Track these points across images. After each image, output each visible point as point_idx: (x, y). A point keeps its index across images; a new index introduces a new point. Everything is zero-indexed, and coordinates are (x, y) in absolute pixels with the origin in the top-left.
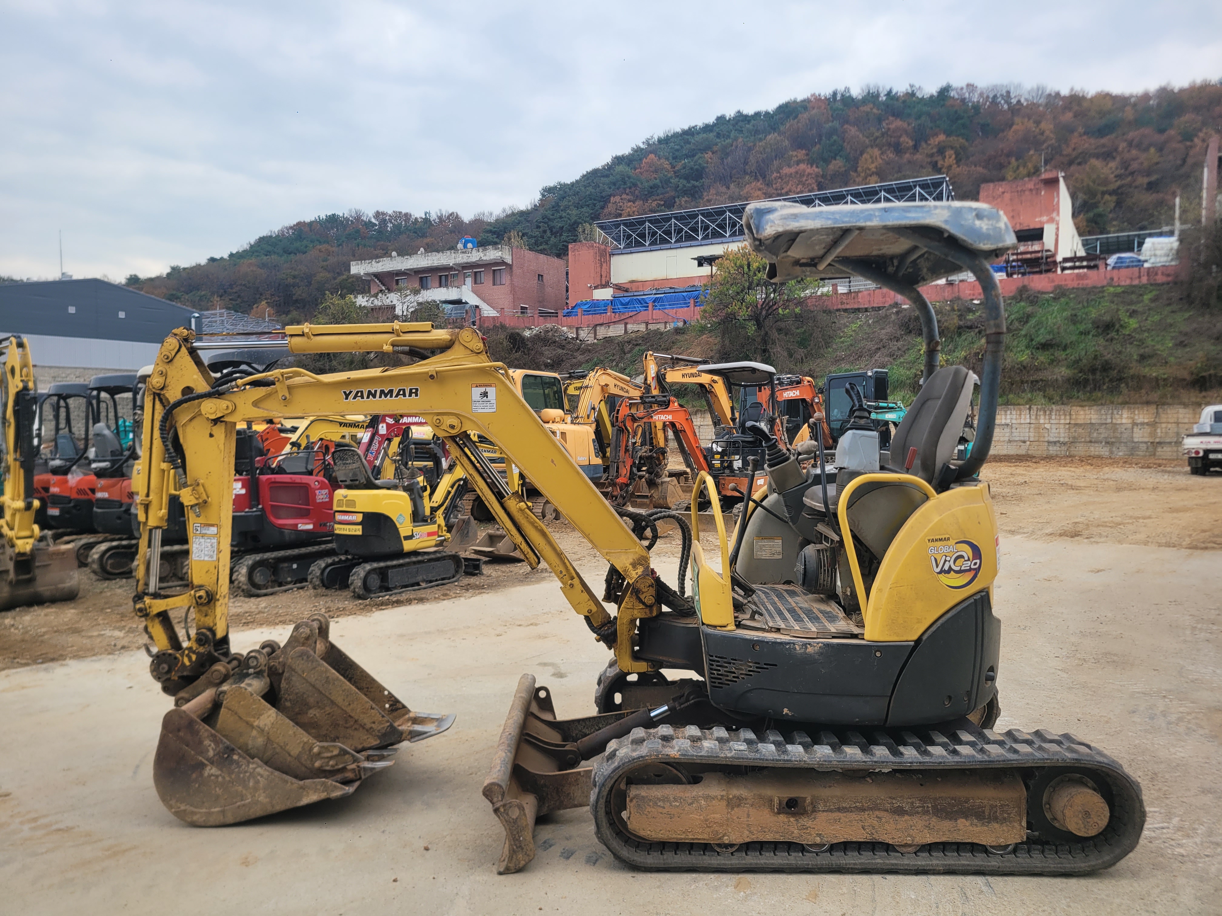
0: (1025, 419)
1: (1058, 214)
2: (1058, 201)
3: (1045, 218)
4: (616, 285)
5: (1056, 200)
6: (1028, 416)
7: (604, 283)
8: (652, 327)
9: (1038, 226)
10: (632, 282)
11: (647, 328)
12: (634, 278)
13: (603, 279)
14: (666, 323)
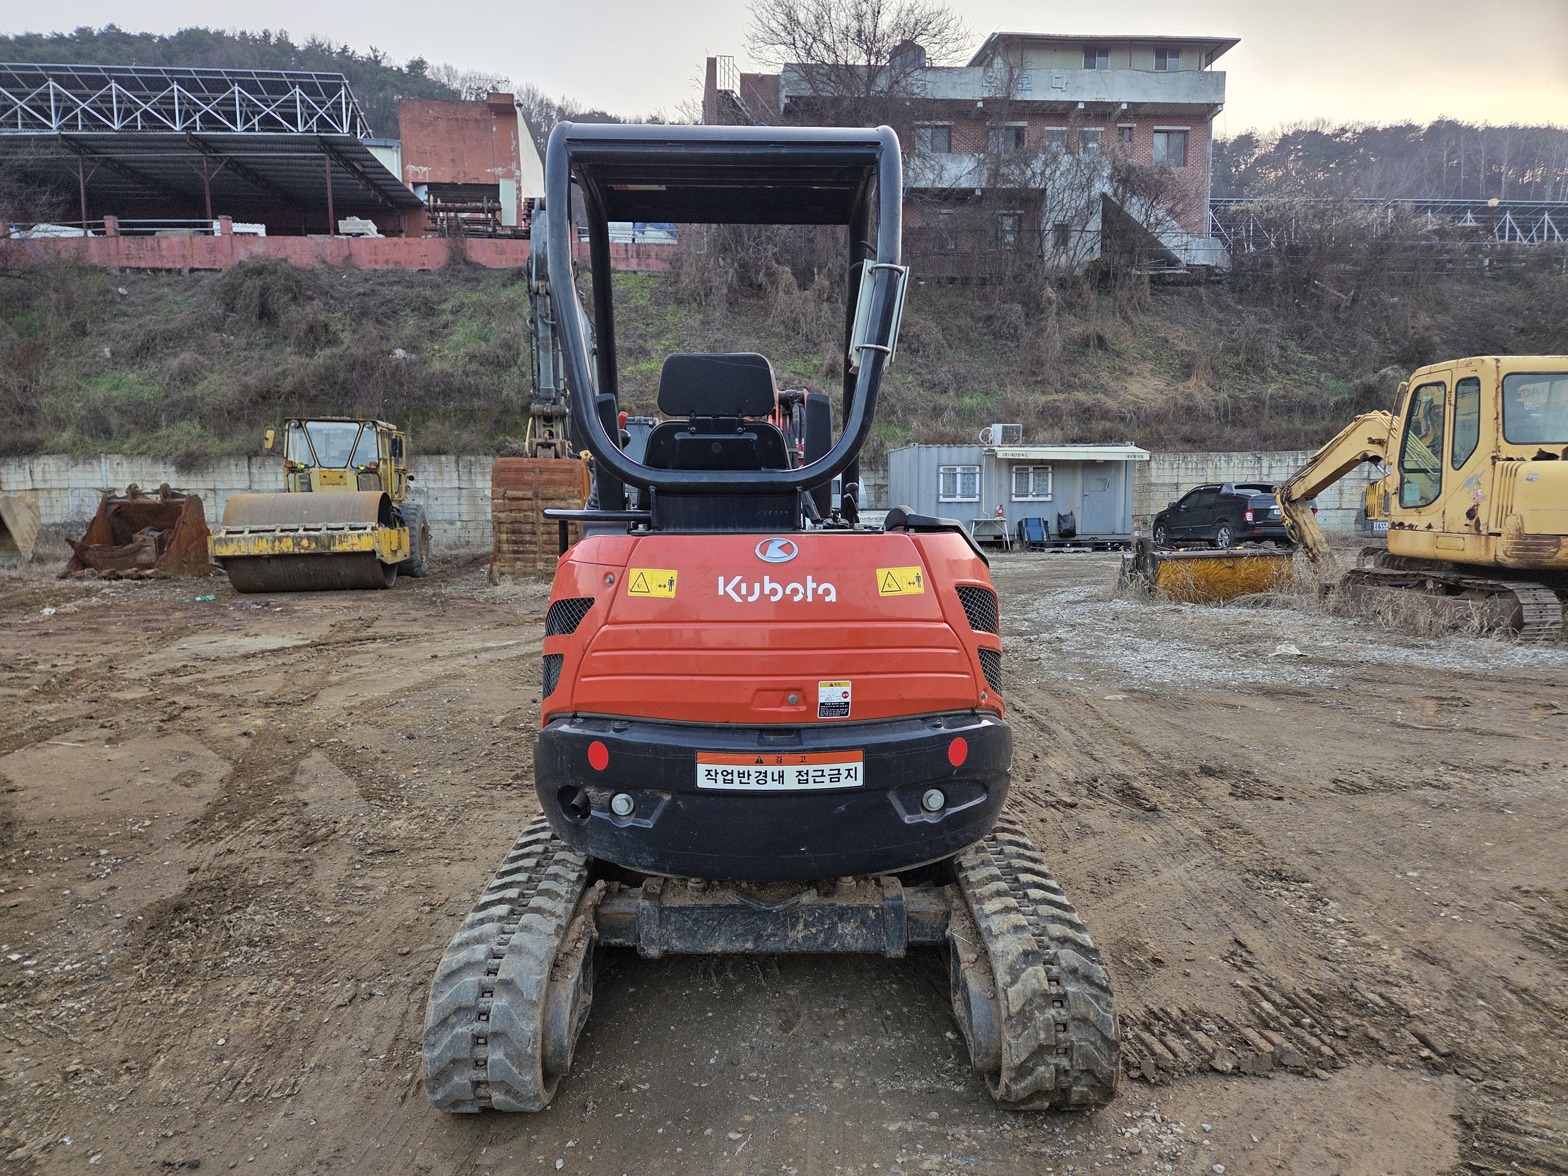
0: (450, 480)
1: (519, 168)
2: (517, 145)
3: (499, 170)
5: (514, 143)
6: (455, 475)
9: (491, 182)
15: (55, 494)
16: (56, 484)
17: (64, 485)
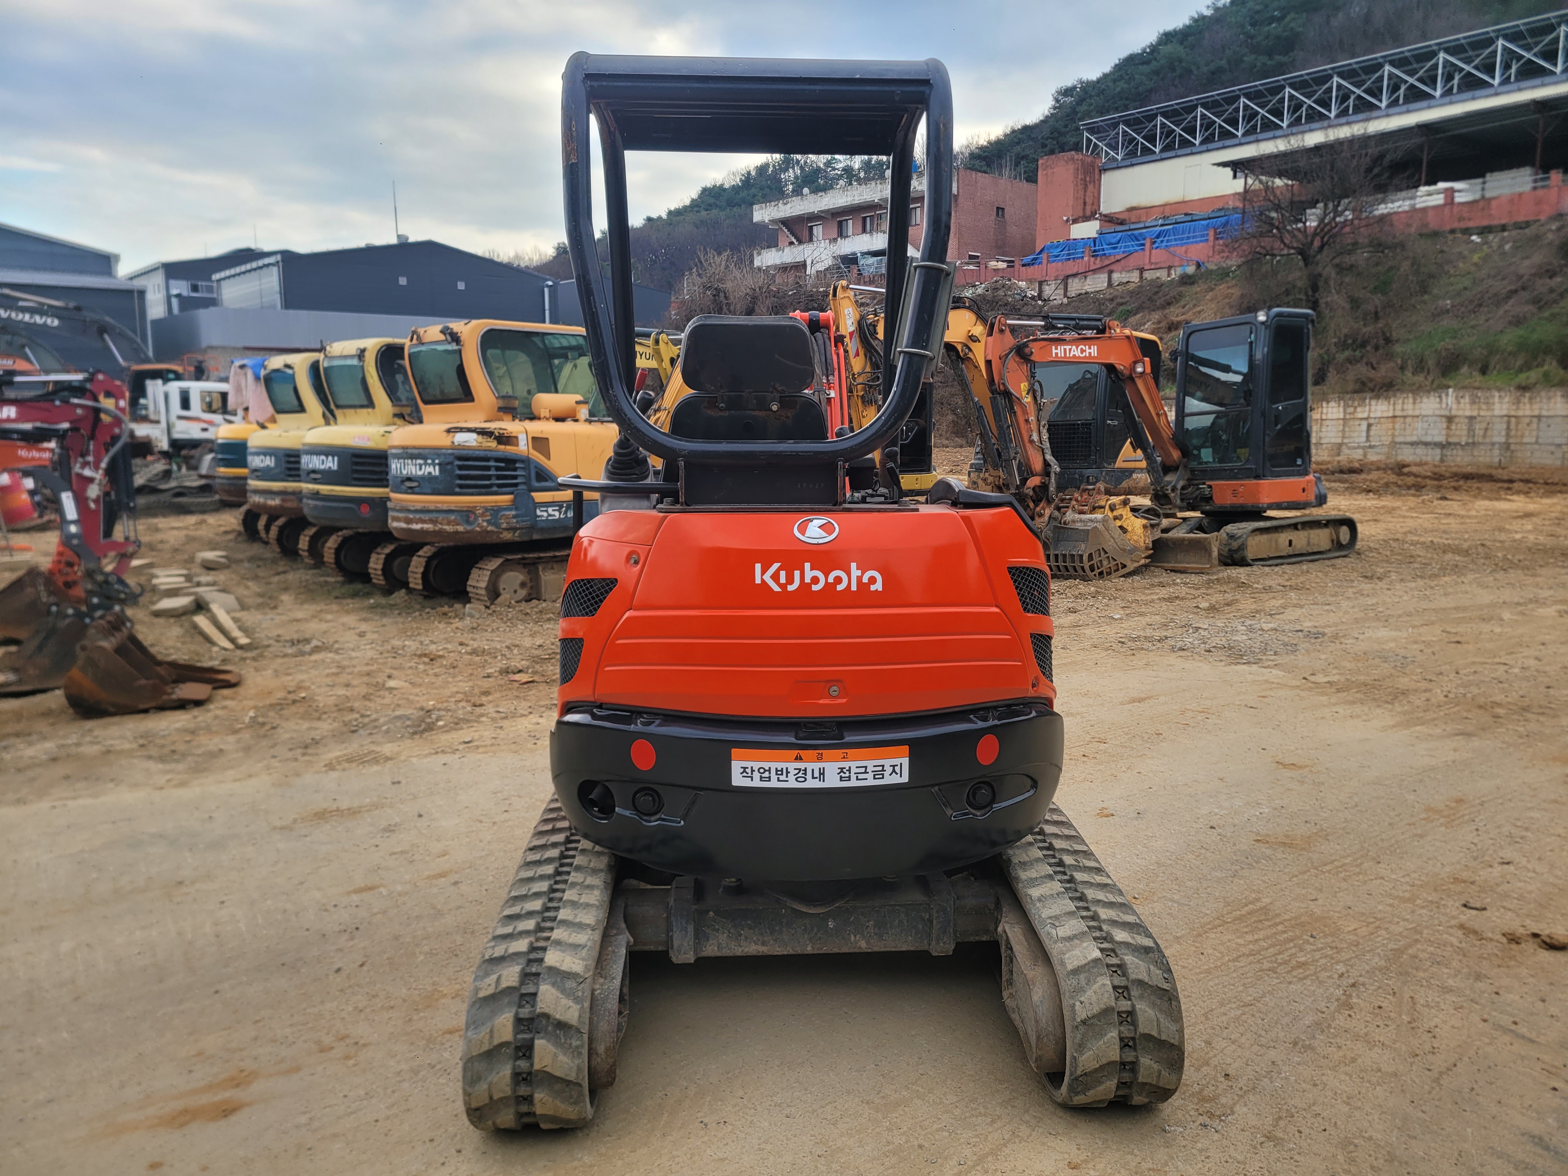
4: (1105, 216)
7: (1088, 213)
8: (1148, 275)
10: (1131, 209)
11: (1141, 277)
12: (1134, 203)
13: (1088, 208)
14: (1170, 268)
15: (1408, 420)
16: (1410, 413)
17: (1417, 413)
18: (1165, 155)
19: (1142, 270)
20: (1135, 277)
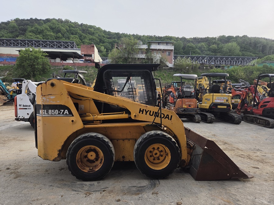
2: (95, 50)
9: (91, 54)
10: (1, 54)
14: (9, 64)
18: (6, 46)
19: (4, 64)
20: (3, 65)
